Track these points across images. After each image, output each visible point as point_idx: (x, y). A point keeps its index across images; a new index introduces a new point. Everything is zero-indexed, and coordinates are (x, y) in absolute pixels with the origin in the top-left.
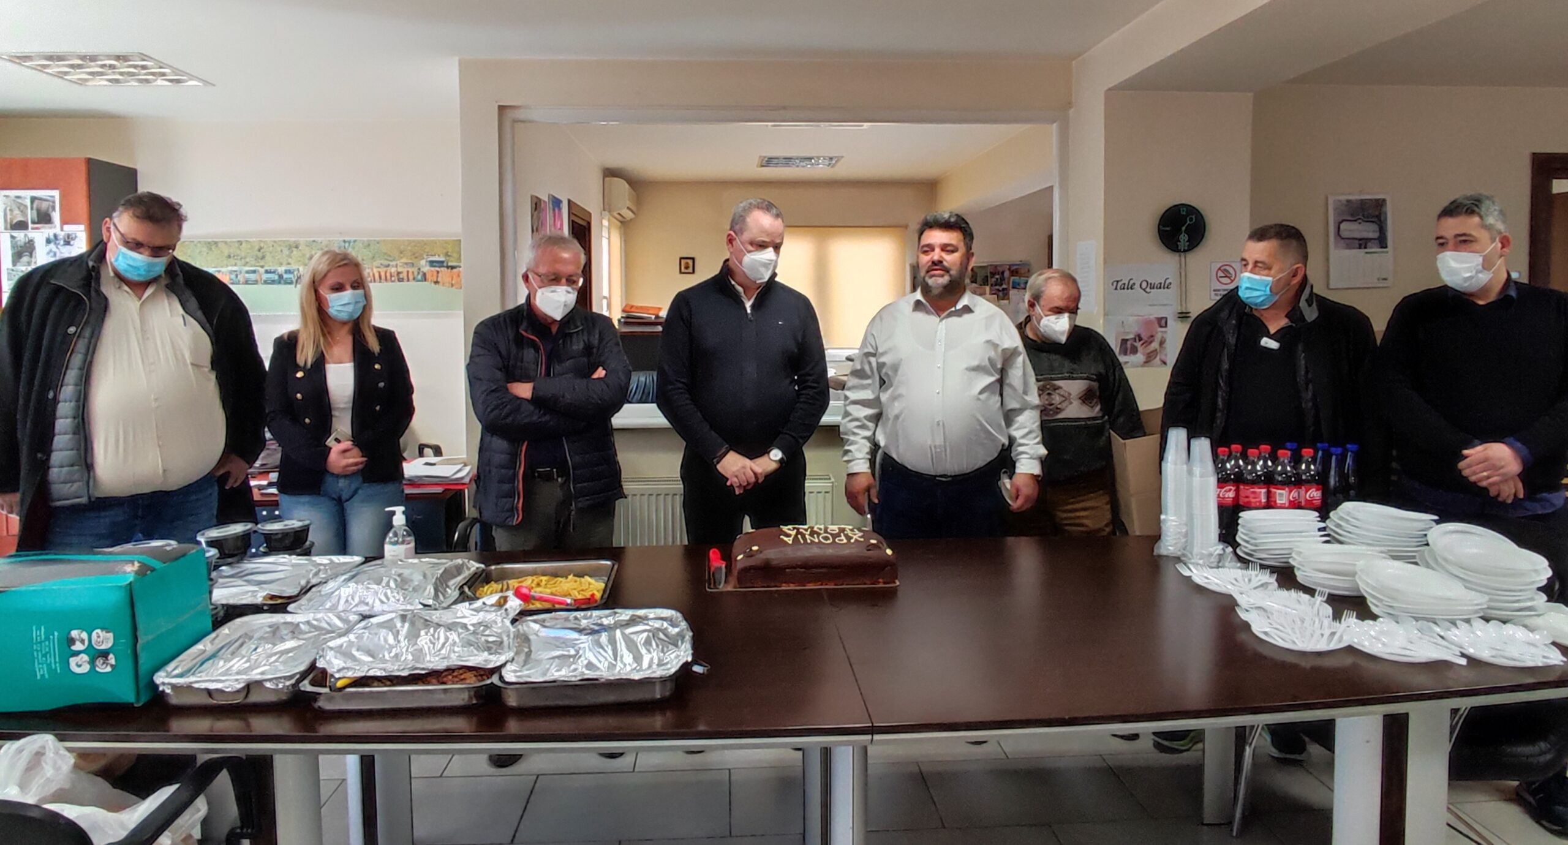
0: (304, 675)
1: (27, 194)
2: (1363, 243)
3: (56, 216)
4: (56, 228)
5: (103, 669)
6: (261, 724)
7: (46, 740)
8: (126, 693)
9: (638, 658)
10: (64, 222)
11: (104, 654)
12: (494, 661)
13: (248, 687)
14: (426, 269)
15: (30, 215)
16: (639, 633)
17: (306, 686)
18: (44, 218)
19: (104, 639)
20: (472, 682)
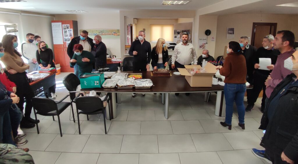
0: (116, 85)
1: (66, 25)
2: (231, 34)
3: (69, 28)
4: (69, 29)
5: (98, 85)
6: (112, 90)
7: (93, 91)
8: (100, 87)
9: (148, 84)
10: (70, 28)
11: (98, 83)
12: (134, 84)
13: (111, 87)
14: (113, 33)
15: (66, 28)
16: (147, 82)
17: (117, 86)
18: (68, 28)
19: (98, 82)
20: (132, 87)
